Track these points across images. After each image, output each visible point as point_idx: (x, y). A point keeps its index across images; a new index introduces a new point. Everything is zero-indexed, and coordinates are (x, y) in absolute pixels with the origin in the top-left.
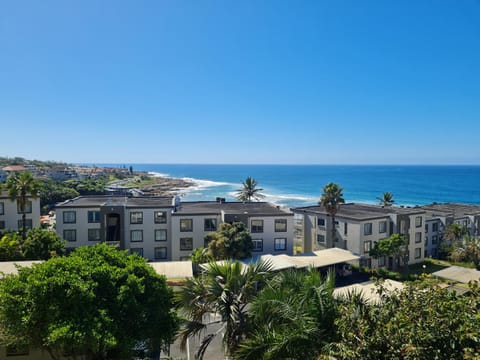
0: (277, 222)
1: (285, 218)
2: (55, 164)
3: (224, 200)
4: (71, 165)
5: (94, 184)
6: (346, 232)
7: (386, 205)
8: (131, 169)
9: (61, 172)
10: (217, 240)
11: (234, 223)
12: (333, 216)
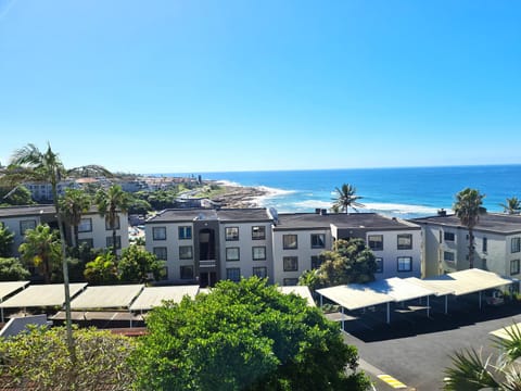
0: (399, 236)
1: (408, 232)
2: (124, 175)
3: (324, 211)
4: (139, 175)
5: (165, 195)
6: (485, 249)
7: (512, 213)
8: (200, 178)
9: (132, 183)
10: (333, 260)
11: (352, 240)
12: (471, 230)
